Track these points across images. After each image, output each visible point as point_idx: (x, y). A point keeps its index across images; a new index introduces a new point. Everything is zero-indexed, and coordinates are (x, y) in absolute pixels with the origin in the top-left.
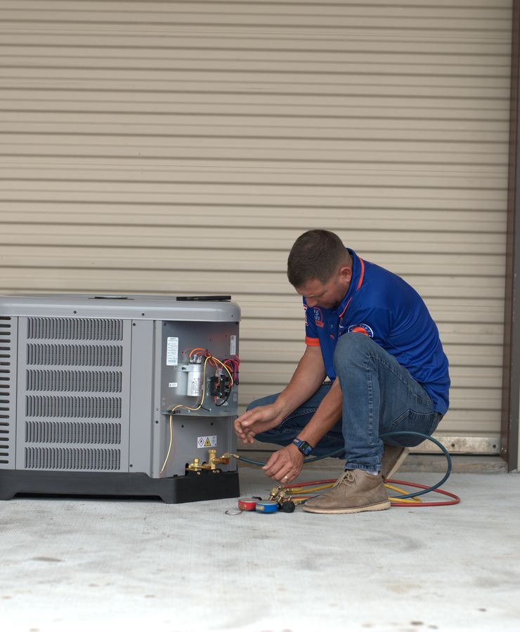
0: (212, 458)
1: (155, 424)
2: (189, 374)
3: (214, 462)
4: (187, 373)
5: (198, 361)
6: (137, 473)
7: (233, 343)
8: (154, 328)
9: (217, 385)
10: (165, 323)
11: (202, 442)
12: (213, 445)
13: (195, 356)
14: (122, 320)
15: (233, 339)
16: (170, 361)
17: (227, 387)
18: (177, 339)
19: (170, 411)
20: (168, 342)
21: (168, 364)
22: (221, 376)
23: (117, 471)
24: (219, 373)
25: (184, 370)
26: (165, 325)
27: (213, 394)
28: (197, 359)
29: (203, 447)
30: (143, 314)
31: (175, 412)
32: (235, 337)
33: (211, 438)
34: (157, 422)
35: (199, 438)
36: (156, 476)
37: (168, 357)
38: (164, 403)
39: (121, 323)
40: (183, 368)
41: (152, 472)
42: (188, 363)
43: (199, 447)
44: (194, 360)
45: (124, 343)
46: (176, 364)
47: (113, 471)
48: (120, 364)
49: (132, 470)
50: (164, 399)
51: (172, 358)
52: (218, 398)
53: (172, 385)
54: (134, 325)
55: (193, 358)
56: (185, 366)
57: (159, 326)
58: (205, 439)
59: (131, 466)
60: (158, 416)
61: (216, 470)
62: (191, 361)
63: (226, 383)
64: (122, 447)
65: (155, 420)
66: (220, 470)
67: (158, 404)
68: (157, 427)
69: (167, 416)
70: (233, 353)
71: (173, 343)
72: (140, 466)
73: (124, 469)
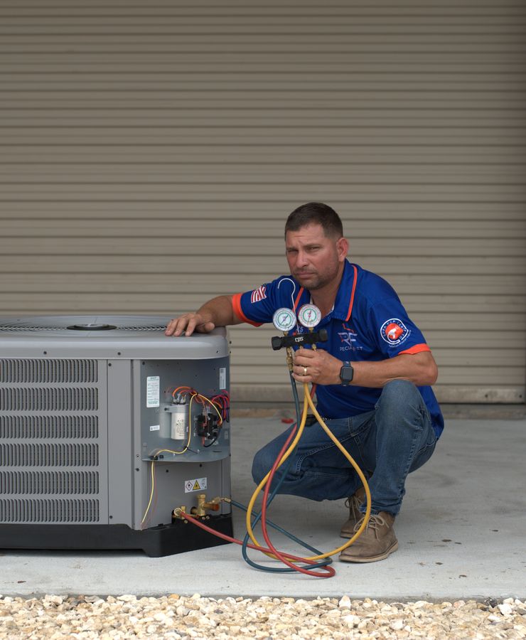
0: (202, 503)
1: (136, 471)
2: (173, 415)
3: (204, 508)
4: (171, 414)
5: (182, 401)
6: (117, 525)
7: (223, 376)
8: (132, 368)
9: (204, 425)
10: (144, 362)
11: (190, 486)
12: (203, 488)
13: (179, 395)
14: (96, 360)
15: (222, 372)
16: (150, 403)
17: (216, 427)
18: (158, 378)
19: (152, 457)
20: (148, 382)
21: (148, 406)
22: (209, 415)
23: (96, 523)
24: (206, 413)
25: (167, 411)
26: (144, 363)
27: (201, 435)
28: (180, 399)
29: (191, 491)
30: (119, 354)
31: (157, 458)
32: (225, 369)
33: (200, 481)
34: (138, 470)
35: (186, 482)
36: (138, 527)
37: (148, 398)
38: (145, 449)
39: (95, 363)
40: (166, 409)
41: (133, 524)
42: (171, 403)
43: (186, 491)
44: (178, 399)
45: (99, 385)
46: (158, 405)
47: (92, 523)
48: (95, 407)
49: (112, 522)
50: (145, 444)
51: (153, 399)
52: (206, 439)
53: (153, 428)
54: (110, 365)
55: (176, 398)
56: (167, 407)
57: (137, 366)
58: (193, 482)
59: (111, 517)
60: (139, 463)
61: (205, 516)
62: (175, 401)
63: (215, 423)
64: (101, 497)
65: (136, 467)
66: (210, 516)
67: (138, 450)
68: (138, 475)
69: (149, 463)
70: (223, 386)
71: (153, 384)
72: (121, 518)
73: (103, 521)
